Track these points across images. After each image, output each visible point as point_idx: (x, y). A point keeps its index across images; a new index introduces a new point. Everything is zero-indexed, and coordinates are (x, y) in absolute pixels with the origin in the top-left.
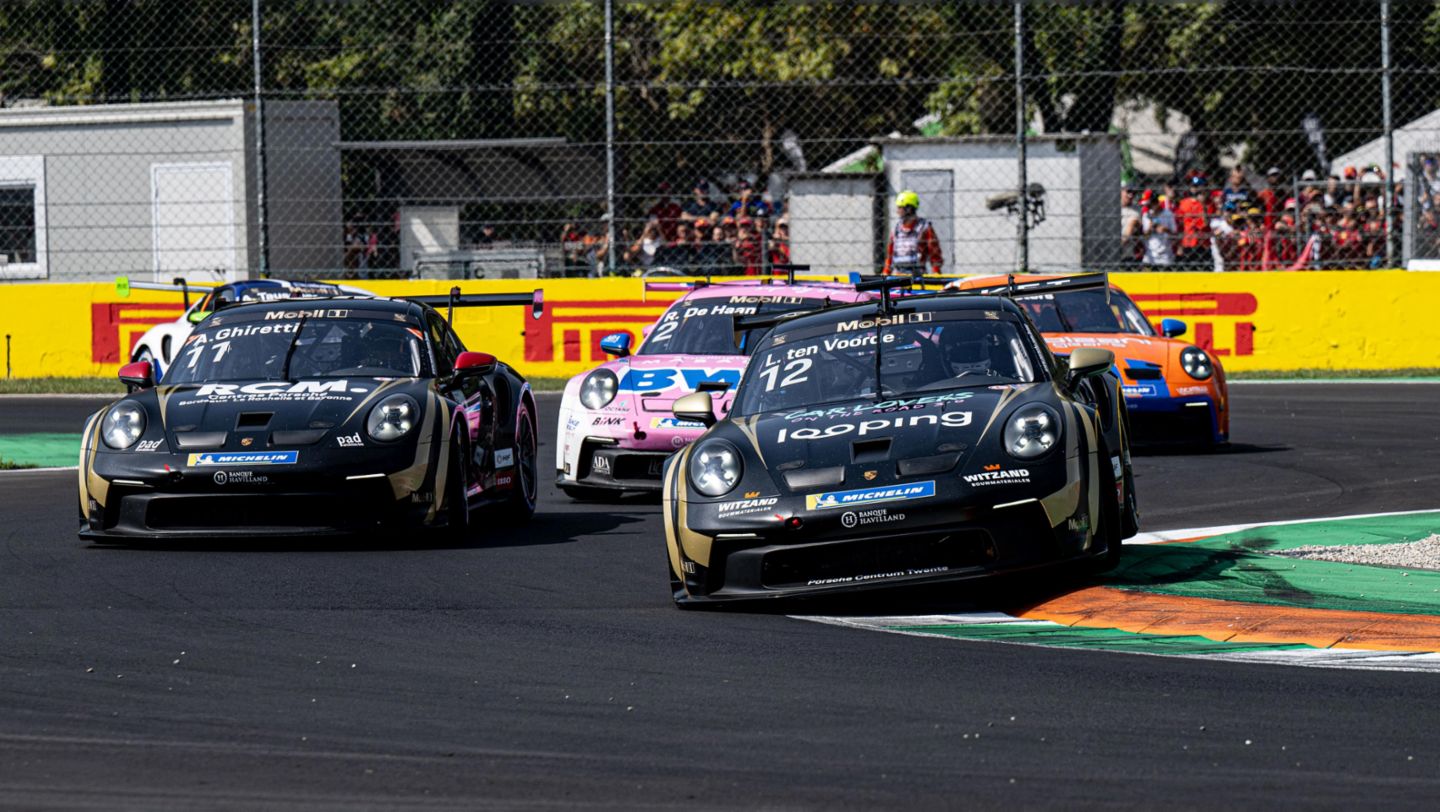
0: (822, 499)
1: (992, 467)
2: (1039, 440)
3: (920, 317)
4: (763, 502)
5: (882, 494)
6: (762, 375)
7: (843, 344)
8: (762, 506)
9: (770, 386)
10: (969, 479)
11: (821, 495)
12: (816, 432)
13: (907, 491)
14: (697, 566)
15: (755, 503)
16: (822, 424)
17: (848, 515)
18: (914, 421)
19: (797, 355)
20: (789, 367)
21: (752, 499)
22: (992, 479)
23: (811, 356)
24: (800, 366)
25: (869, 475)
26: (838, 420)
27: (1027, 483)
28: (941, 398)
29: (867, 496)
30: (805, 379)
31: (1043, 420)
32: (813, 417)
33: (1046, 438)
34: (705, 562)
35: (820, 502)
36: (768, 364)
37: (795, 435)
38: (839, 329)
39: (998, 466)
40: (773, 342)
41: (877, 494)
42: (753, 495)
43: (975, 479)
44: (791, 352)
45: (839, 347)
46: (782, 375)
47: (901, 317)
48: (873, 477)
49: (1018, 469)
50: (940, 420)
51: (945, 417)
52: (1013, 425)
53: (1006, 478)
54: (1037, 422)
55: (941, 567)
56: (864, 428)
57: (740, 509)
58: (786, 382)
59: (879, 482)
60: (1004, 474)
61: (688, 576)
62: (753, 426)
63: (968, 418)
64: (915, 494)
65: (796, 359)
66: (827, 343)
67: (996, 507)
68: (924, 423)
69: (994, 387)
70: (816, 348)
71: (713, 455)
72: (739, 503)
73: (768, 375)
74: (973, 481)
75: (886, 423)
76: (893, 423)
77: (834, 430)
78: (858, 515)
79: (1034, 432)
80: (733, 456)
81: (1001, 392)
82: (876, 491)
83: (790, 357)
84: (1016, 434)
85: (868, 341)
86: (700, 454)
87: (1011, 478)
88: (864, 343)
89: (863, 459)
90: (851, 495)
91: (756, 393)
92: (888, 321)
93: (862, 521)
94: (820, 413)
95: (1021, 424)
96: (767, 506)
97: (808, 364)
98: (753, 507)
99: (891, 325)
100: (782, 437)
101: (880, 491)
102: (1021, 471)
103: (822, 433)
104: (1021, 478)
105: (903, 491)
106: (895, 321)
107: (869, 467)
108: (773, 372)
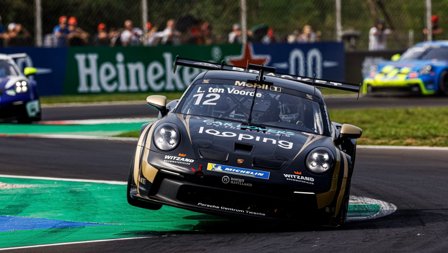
0: (215, 166)
1: (298, 173)
2: (322, 165)
3: (276, 88)
4: (187, 160)
5: (244, 172)
6: (195, 96)
7: (236, 92)
8: (186, 162)
9: (197, 103)
10: (286, 176)
11: (215, 164)
12: (218, 132)
13: (256, 174)
14: (147, 181)
15: (183, 159)
16: (221, 129)
17: (226, 177)
18: (265, 140)
19: (213, 91)
20: (208, 96)
21: (182, 157)
22: (296, 179)
23: (220, 94)
24: (214, 97)
25: (240, 161)
26: (228, 129)
27: (312, 185)
28: (279, 132)
29: (237, 171)
30: (215, 104)
31: (326, 157)
32: (217, 124)
33: (325, 165)
34: (151, 180)
35: (214, 167)
36: (198, 91)
37: (207, 131)
38: (236, 84)
39: (300, 173)
40: (203, 81)
41: (242, 171)
42: (182, 155)
43: (289, 176)
44: (211, 89)
45: (235, 93)
46: (204, 99)
47: (267, 86)
48: (241, 162)
49: (310, 177)
50: (277, 143)
51: (280, 142)
52: (311, 155)
53: (303, 180)
54: (323, 157)
55: (262, 213)
56: (241, 137)
57: (175, 160)
58: (205, 103)
59: (244, 166)
60: (302, 178)
61: (141, 184)
62: (188, 120)
63: (291, 146)
64: (259, 176)
65: (212, 93)
66: (229, 89)
67: (295, 192)
68: (270, 142)
69: (305, 133)
70: (223, 90)
71: (167, 131)
72: (175, 157)
73: (198, 97)
74: (288, 177)
75: (252, 137)
76: (255, 138)
77: (226, 134)
78: (230, 179)
79: (320, 161)
80: (177, 134)
81: (308, 136)
82: (241, 170)
83: (210, 91)
84: (312, 160)
85: (249, 94)
86: (161, 128)
87: (305, 181)
88: (247, 94)
89: (238, 152)
90: (229, 168)
91: (189, 104)
92: (260, 87)
93: (232, 182)
94: (221, 124)
95: (315, 156)
96: (188, 162)
97: (218, 97)
98: (182, 161)
99: (261, 89)
100: (201, 130)
101: (244, 170)
102: (311, 178)
103: (221, 134)
104: (310, 181)
105: (254, 173)
106: (263, 87)
107: (241, 157)
108: (200, 96)
